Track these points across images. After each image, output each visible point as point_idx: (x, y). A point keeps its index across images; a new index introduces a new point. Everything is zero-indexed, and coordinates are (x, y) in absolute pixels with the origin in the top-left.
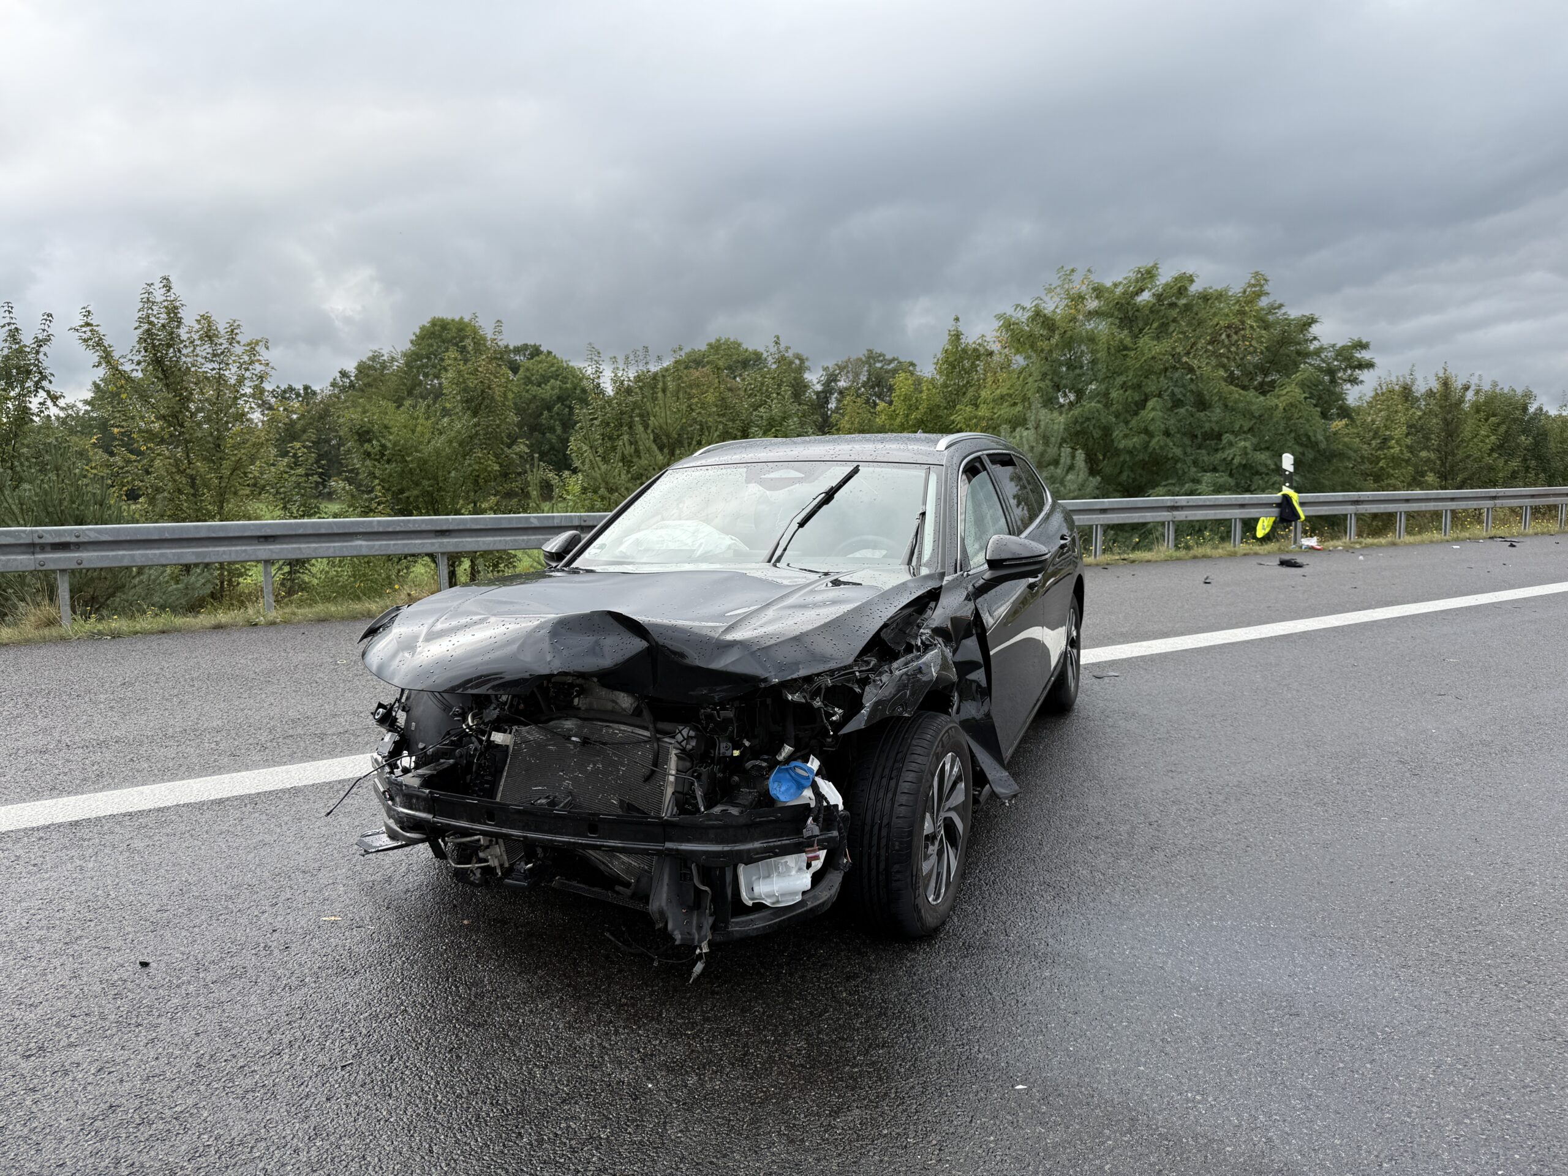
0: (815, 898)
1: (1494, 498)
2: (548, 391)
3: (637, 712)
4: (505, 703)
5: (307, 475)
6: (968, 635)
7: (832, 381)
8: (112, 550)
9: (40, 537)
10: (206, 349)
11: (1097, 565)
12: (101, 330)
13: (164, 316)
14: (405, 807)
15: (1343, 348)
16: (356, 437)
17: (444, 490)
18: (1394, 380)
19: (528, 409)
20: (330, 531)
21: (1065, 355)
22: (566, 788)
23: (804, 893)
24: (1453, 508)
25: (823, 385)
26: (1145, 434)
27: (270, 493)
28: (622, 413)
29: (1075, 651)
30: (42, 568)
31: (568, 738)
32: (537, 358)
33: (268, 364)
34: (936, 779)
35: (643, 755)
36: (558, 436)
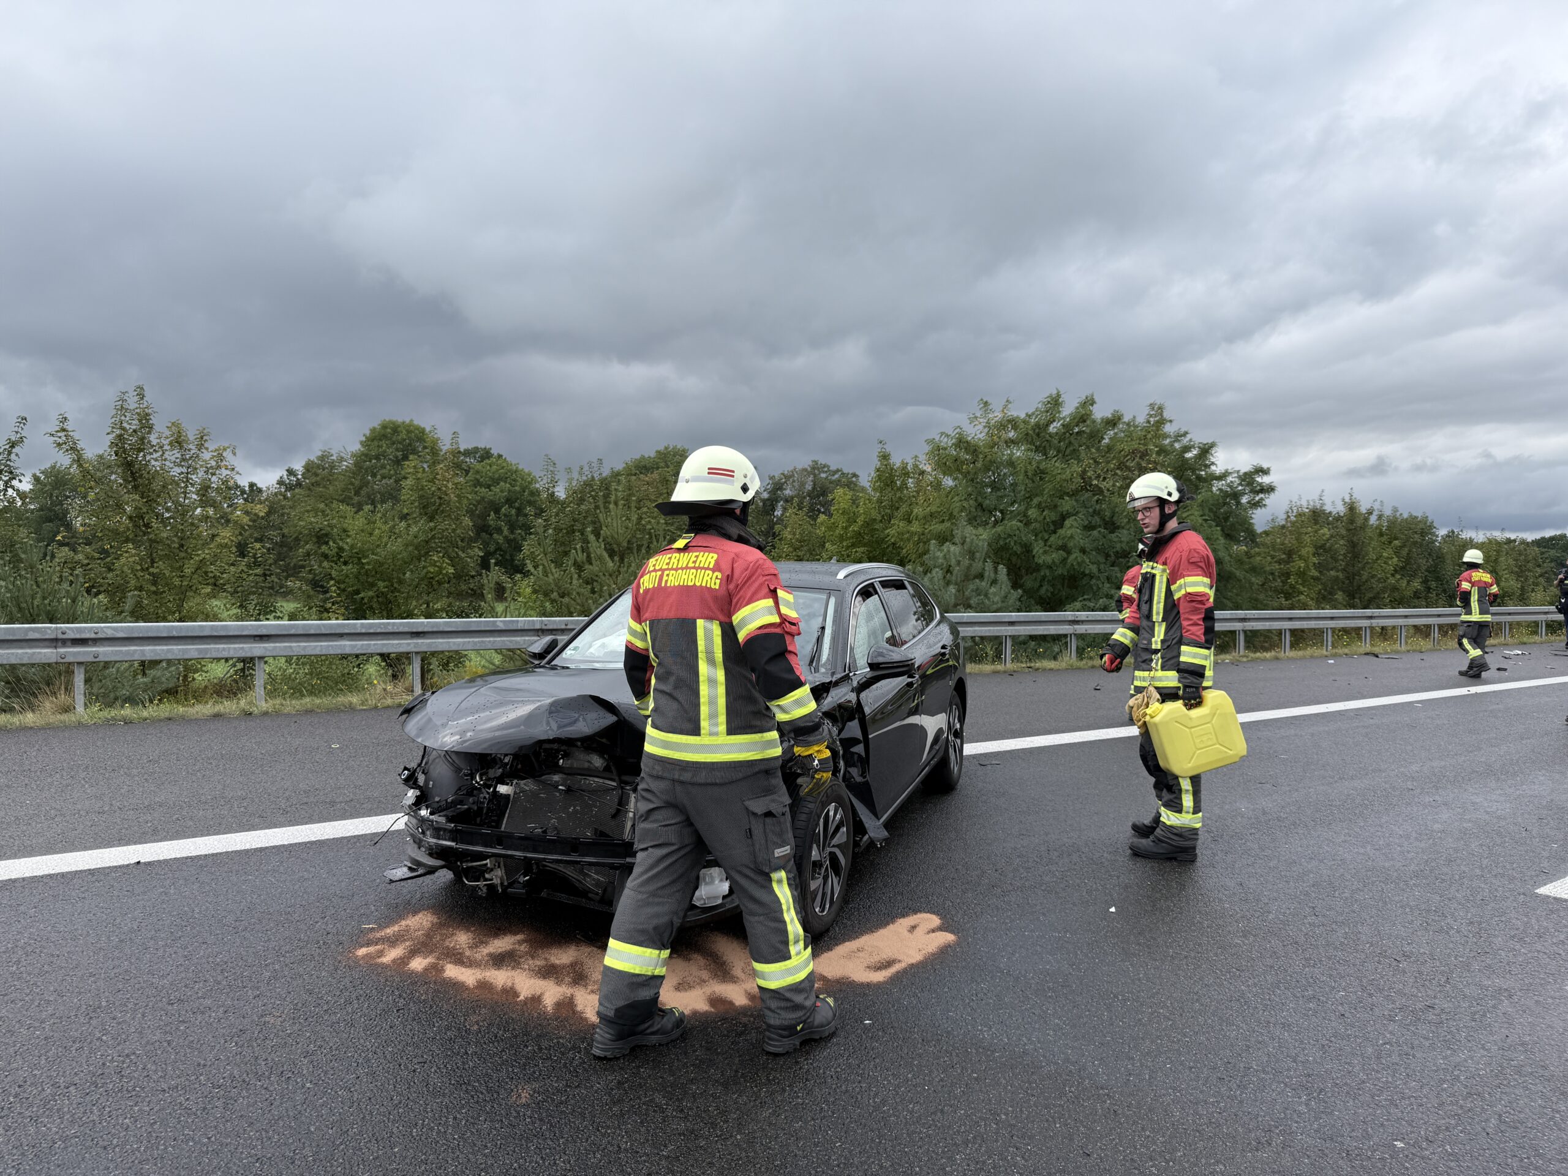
0: (732, 901)
1: (1371, 618)
2: (499, 492)
3: (607, 769)
4: (507, 764)
5: (265, 575)
6: (851, 719)
7: (778, 489)
8: (125, 646)
9: (63, 633)
10: (173, 455)
11: (1005, 672)
12: (76, 436)
13: (136, 422)
14: (434, 838)
15: (1245, 474)
16: (314, 539)
17: (399, 591)
18: (1305, 504)
19: (476, 510)
20: (318, 632)
21: (990, 477)
22: (553, 825)
23: (724, 897)
24: (1333, 626)
25: (769, 493)
26: (1064, 550)
27: (228, 592)
28: (575, 520)
29: (959, 741)
30: (62, 661)
31: (557, 787)
32: (487, 461)
33: (233, 469)
34: (822, 820)
35: (612, 799)
36: (506, 537)
